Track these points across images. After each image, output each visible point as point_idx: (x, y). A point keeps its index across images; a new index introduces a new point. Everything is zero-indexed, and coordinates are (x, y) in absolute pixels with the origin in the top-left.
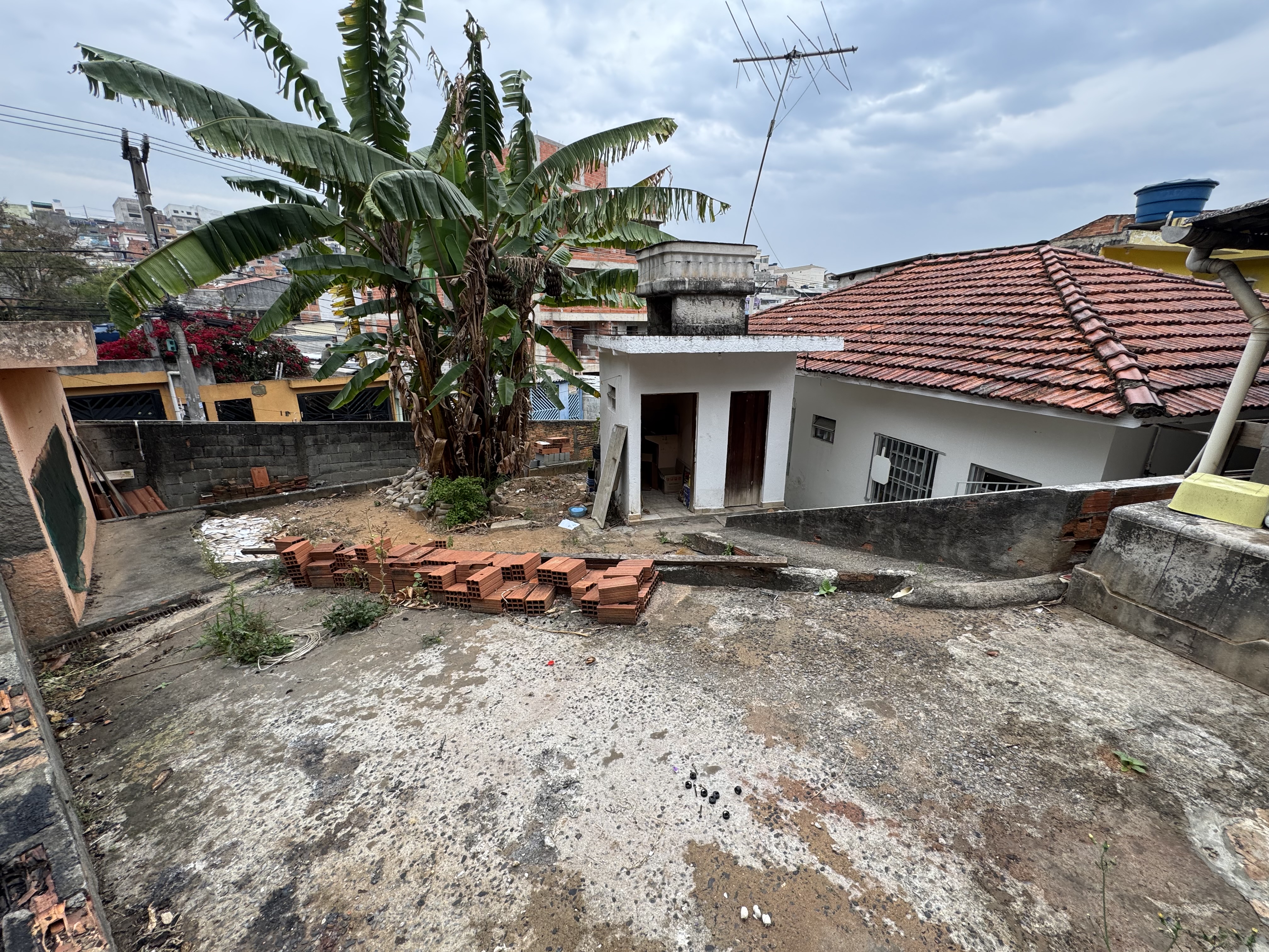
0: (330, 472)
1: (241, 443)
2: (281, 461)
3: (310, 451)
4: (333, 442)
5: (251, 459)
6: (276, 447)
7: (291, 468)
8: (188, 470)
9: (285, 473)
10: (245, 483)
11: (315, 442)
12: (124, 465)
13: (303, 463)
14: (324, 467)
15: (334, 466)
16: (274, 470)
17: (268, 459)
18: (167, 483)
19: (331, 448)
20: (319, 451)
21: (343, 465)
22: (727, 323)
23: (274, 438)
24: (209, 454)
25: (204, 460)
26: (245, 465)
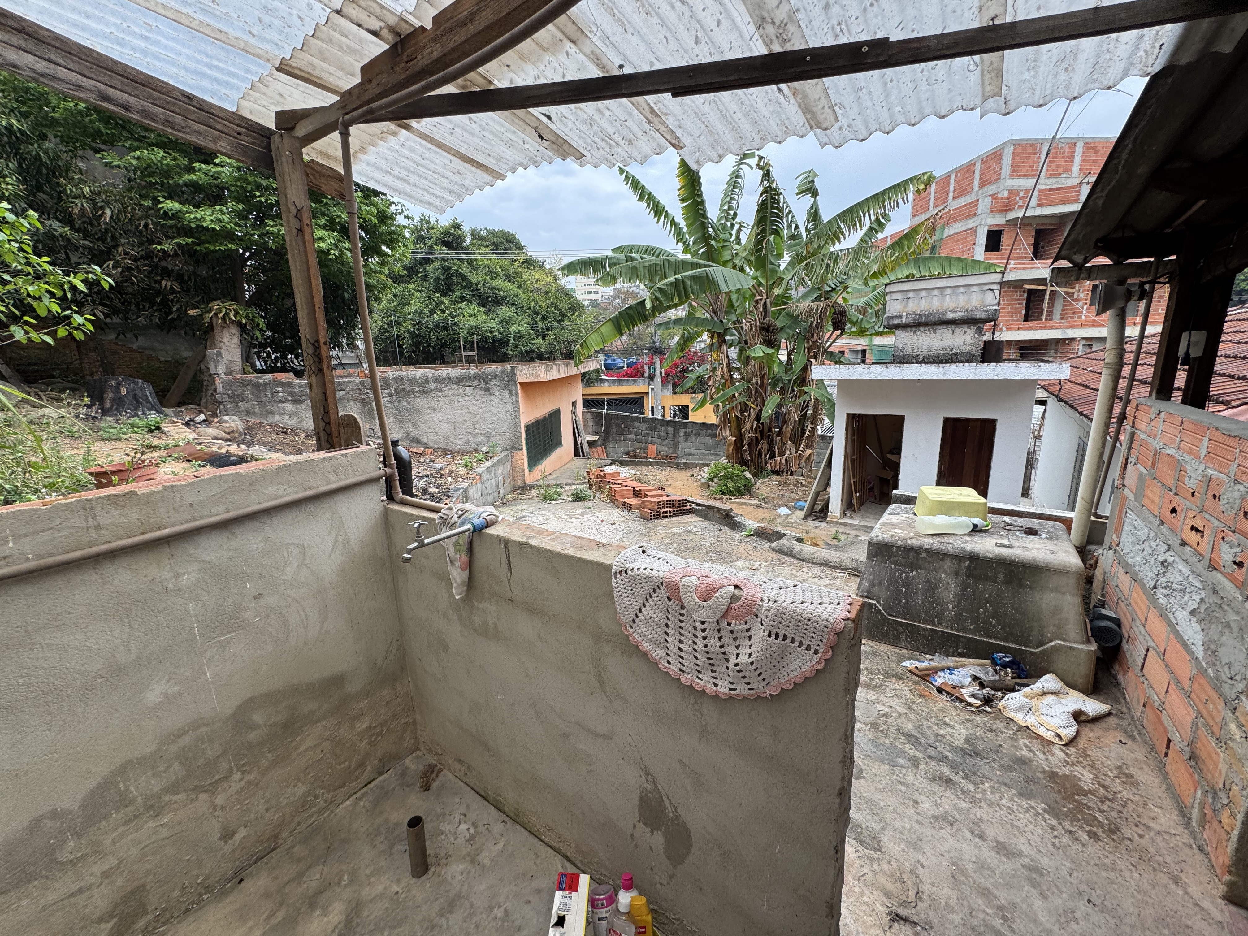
0: (690, 454)
1: (646, 429)
2: (664, 443)
3: (681, 439)
4: (695, 435)
5: (650, 439)
6: (663, 434)
7: (669, 448)
8: (620, 441)
9: (665, 450)
10: (645, 453)
11: (685, 433)
12: (596, 433)
13: (676, 446)
14: (687, 450)
15: (693, 451)
16: (660, 448)
17: (658, 440)
18: (611, 446)
19: (694, 438)
20: (686, 440)
21: (699, 451)
22: (955, 351)
23: (663, 428)
24: (631, 433)
25: (628, 436)
26: (646, 442)
